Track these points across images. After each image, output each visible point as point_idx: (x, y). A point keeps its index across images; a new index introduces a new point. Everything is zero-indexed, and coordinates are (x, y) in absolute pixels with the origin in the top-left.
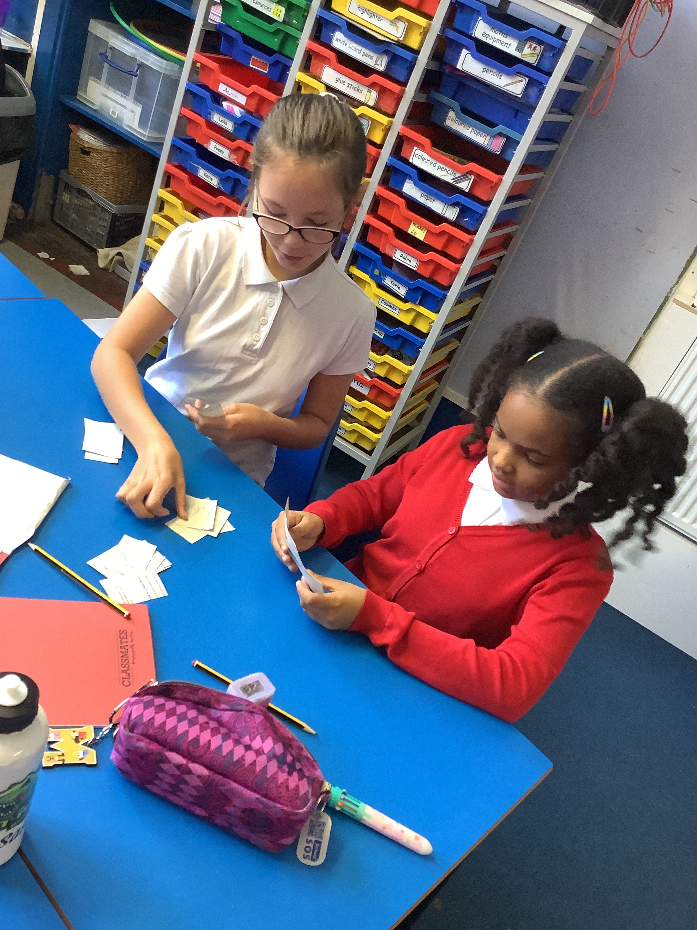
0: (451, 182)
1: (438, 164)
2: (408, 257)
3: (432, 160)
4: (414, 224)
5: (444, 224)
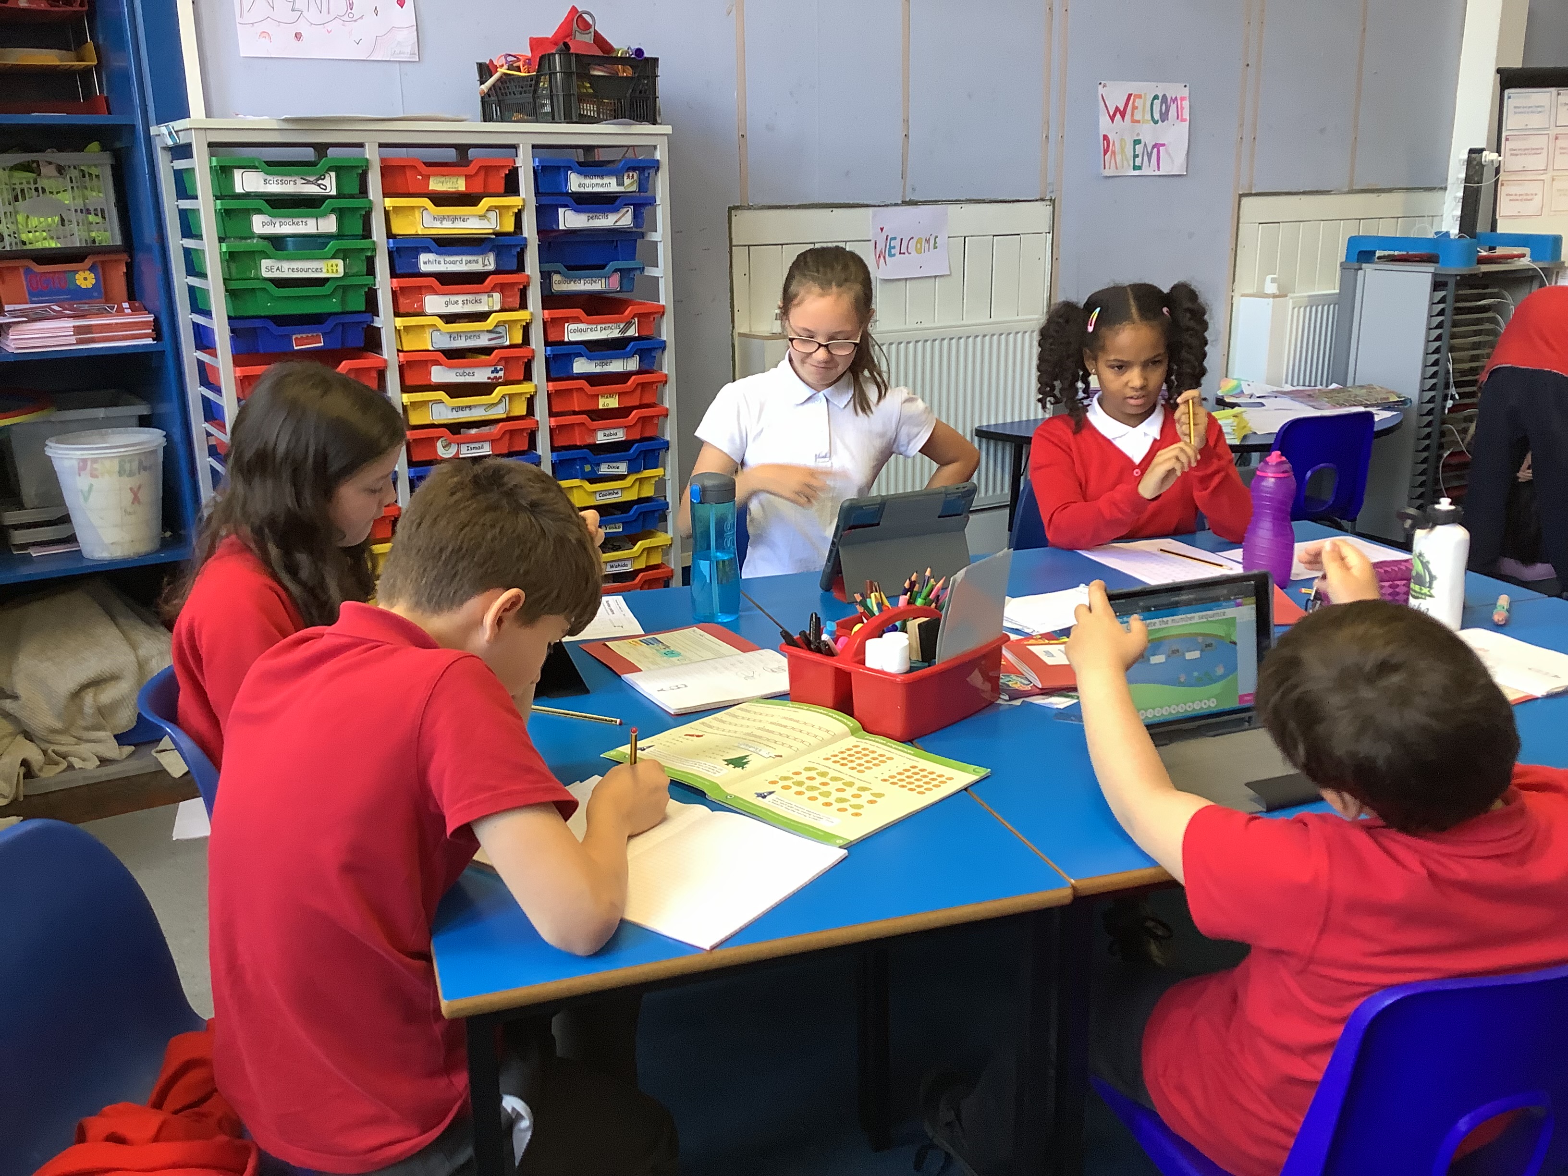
0: (619, 335)
1: (599, 327)
2: (612, 431)
3: (590, 327)
4: (602, 396)
5: (633, 377)
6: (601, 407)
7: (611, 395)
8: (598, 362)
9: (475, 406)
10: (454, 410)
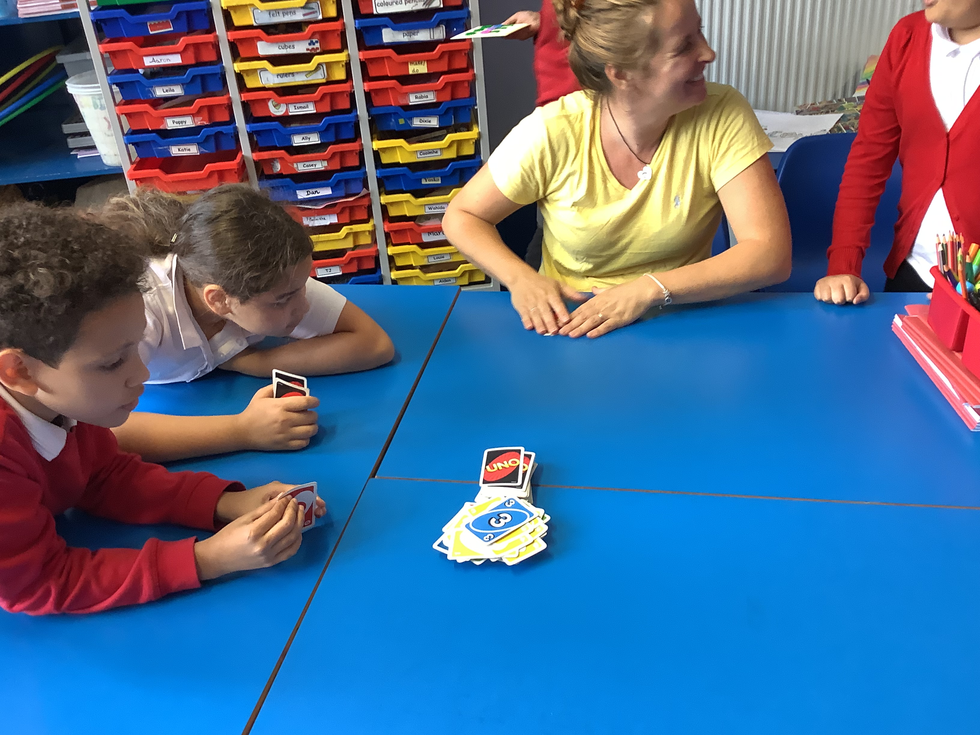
0: (424, 7)
2: (423, 94)
4: (412, 63)
5: (440, 46)
6: (411, 72)
7: (419, 62)
8: (406, 32)
9: (297, 73)
10: (279, 77)
